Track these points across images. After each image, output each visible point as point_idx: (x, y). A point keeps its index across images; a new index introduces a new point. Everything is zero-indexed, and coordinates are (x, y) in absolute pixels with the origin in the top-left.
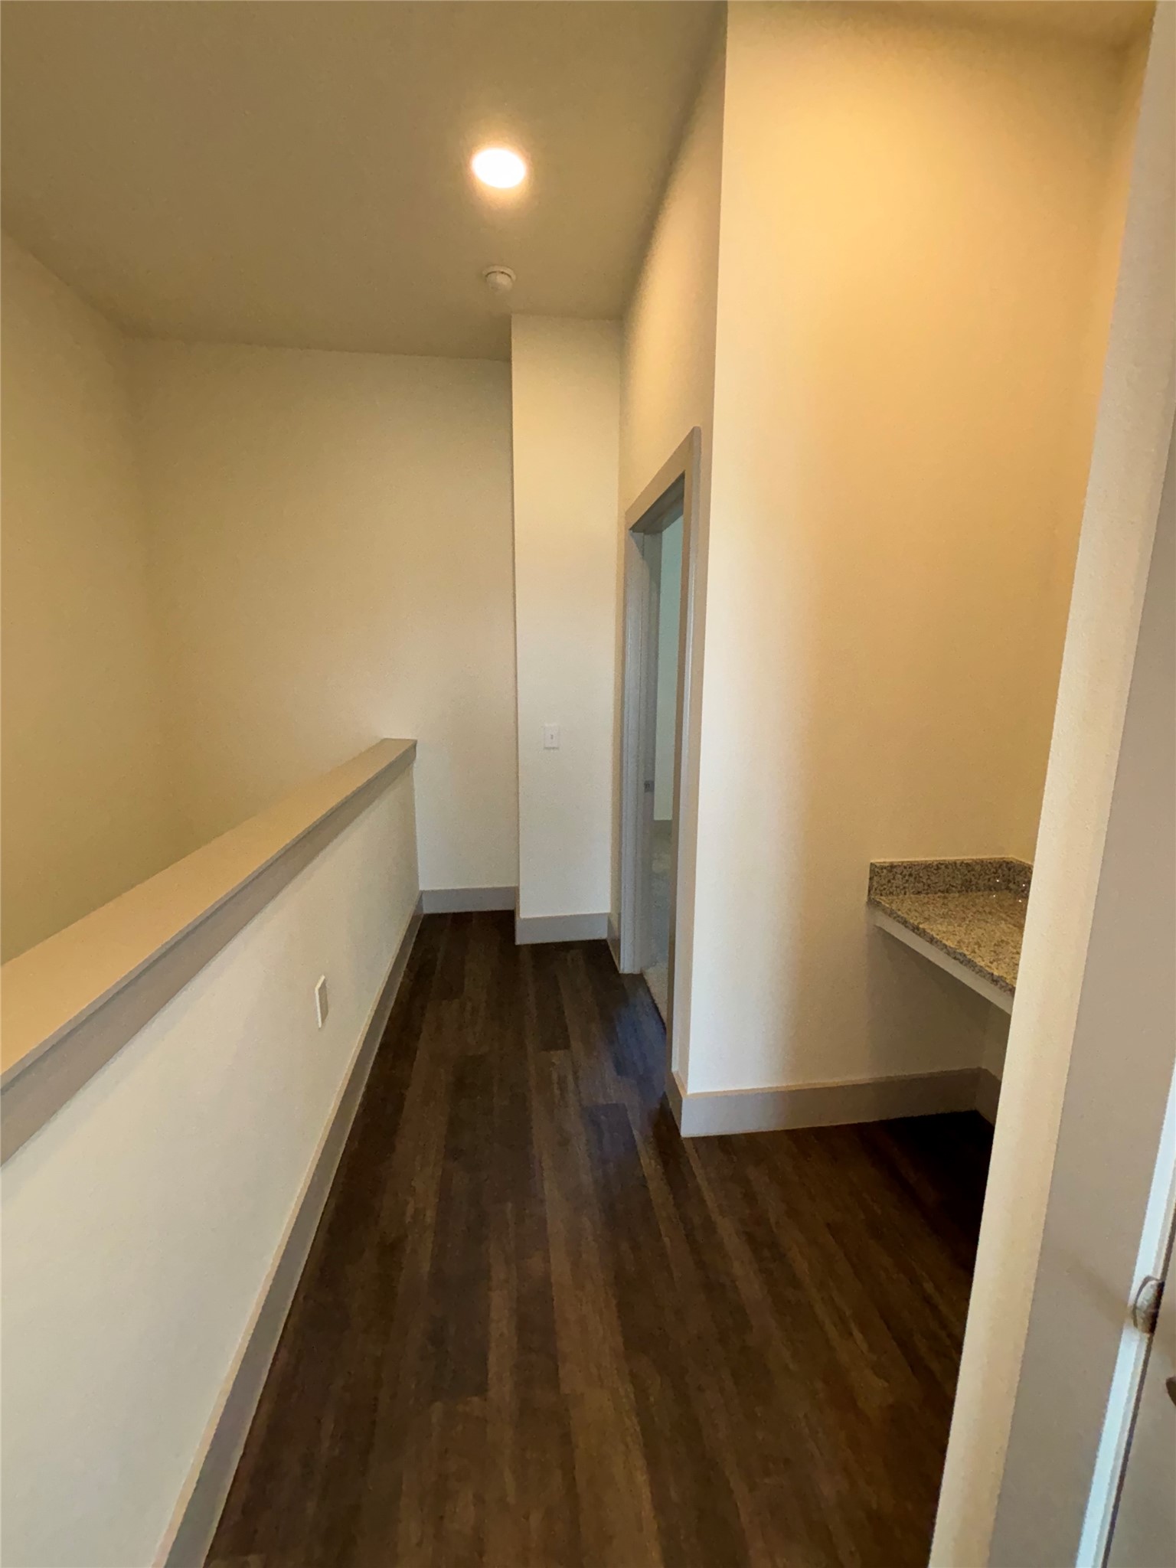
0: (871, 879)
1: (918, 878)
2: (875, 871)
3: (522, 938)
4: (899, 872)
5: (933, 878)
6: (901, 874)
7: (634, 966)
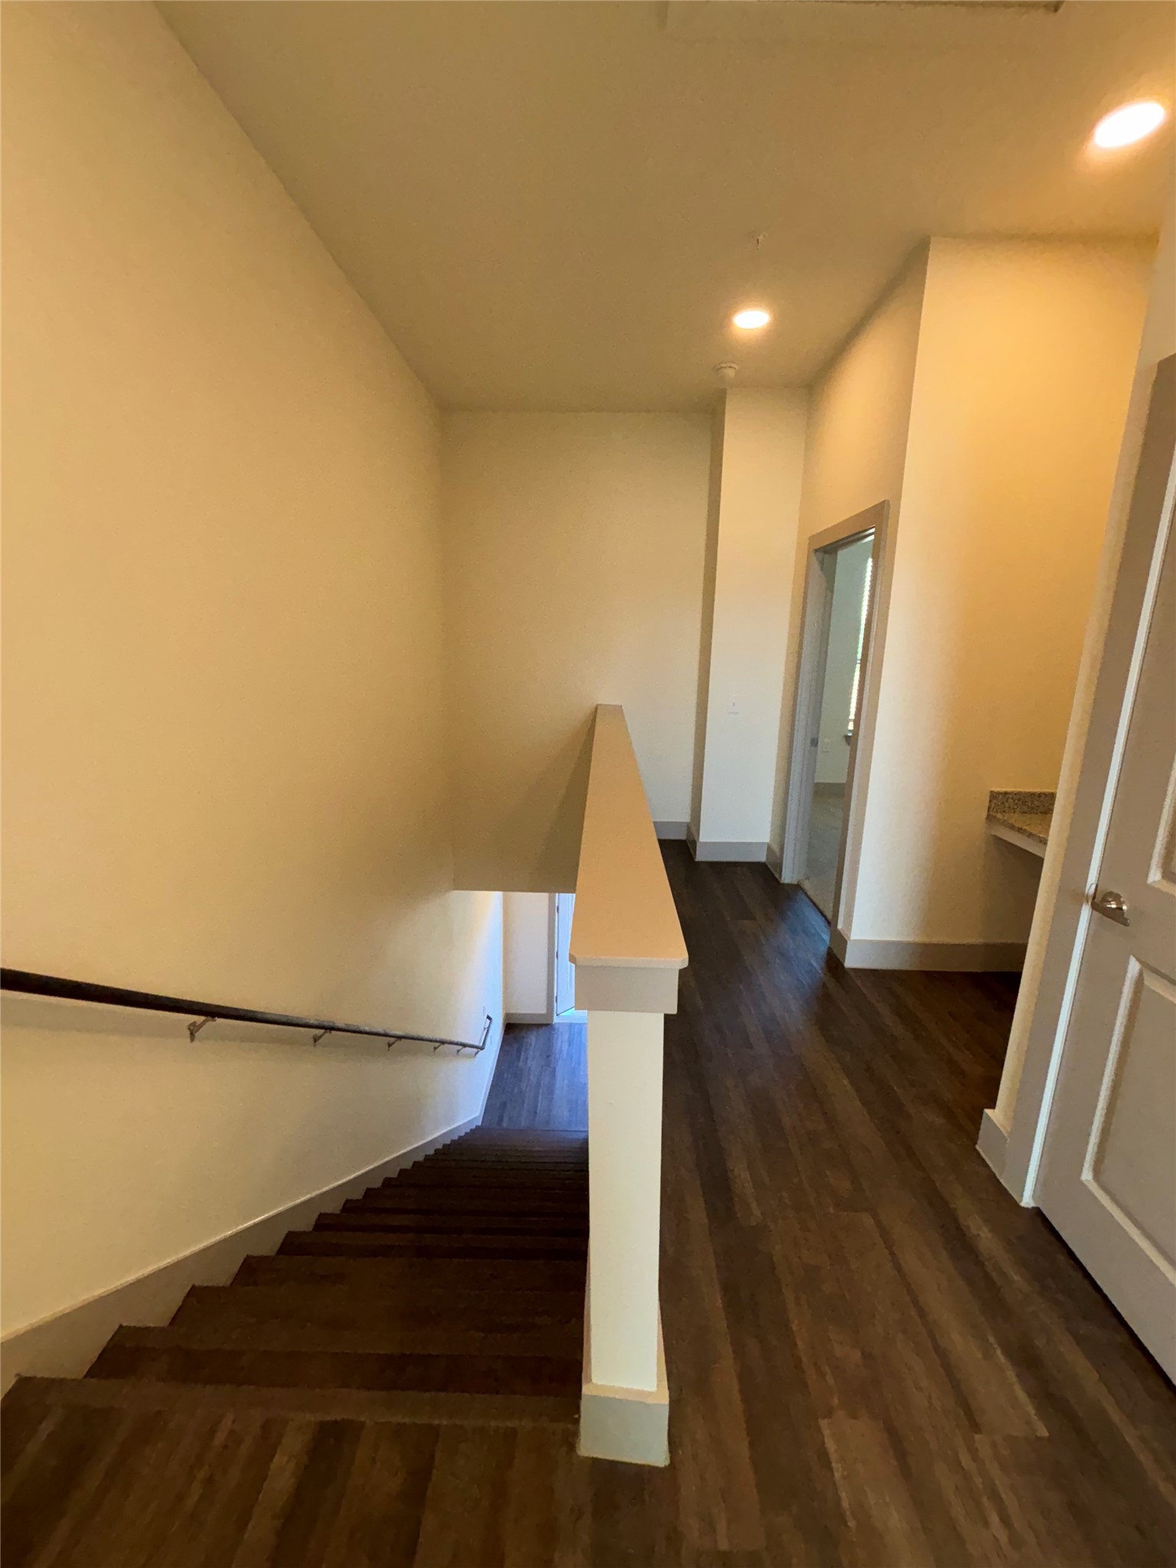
0: (990, 801)
1: (1024, 803)
2: (994, 796)
3: (701, 856)
4: (1011, 797)
5: (1035, 802)
6: (1012, 798)
7: (792, 878)
